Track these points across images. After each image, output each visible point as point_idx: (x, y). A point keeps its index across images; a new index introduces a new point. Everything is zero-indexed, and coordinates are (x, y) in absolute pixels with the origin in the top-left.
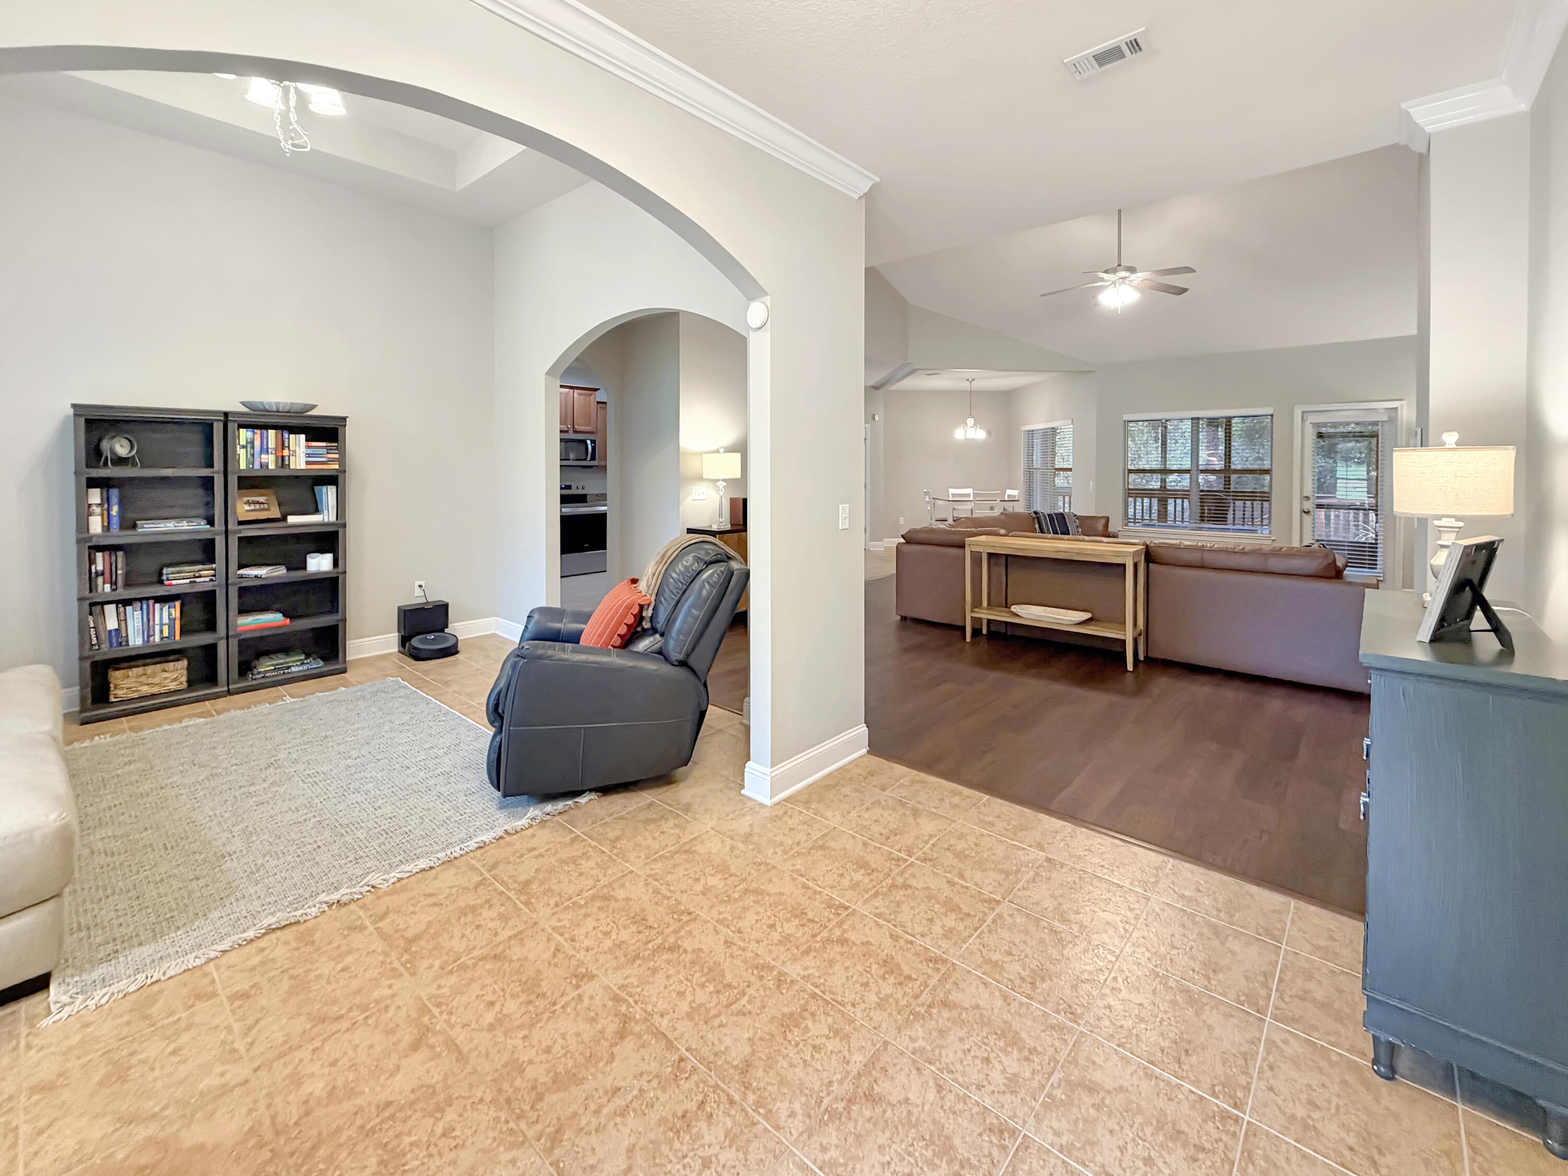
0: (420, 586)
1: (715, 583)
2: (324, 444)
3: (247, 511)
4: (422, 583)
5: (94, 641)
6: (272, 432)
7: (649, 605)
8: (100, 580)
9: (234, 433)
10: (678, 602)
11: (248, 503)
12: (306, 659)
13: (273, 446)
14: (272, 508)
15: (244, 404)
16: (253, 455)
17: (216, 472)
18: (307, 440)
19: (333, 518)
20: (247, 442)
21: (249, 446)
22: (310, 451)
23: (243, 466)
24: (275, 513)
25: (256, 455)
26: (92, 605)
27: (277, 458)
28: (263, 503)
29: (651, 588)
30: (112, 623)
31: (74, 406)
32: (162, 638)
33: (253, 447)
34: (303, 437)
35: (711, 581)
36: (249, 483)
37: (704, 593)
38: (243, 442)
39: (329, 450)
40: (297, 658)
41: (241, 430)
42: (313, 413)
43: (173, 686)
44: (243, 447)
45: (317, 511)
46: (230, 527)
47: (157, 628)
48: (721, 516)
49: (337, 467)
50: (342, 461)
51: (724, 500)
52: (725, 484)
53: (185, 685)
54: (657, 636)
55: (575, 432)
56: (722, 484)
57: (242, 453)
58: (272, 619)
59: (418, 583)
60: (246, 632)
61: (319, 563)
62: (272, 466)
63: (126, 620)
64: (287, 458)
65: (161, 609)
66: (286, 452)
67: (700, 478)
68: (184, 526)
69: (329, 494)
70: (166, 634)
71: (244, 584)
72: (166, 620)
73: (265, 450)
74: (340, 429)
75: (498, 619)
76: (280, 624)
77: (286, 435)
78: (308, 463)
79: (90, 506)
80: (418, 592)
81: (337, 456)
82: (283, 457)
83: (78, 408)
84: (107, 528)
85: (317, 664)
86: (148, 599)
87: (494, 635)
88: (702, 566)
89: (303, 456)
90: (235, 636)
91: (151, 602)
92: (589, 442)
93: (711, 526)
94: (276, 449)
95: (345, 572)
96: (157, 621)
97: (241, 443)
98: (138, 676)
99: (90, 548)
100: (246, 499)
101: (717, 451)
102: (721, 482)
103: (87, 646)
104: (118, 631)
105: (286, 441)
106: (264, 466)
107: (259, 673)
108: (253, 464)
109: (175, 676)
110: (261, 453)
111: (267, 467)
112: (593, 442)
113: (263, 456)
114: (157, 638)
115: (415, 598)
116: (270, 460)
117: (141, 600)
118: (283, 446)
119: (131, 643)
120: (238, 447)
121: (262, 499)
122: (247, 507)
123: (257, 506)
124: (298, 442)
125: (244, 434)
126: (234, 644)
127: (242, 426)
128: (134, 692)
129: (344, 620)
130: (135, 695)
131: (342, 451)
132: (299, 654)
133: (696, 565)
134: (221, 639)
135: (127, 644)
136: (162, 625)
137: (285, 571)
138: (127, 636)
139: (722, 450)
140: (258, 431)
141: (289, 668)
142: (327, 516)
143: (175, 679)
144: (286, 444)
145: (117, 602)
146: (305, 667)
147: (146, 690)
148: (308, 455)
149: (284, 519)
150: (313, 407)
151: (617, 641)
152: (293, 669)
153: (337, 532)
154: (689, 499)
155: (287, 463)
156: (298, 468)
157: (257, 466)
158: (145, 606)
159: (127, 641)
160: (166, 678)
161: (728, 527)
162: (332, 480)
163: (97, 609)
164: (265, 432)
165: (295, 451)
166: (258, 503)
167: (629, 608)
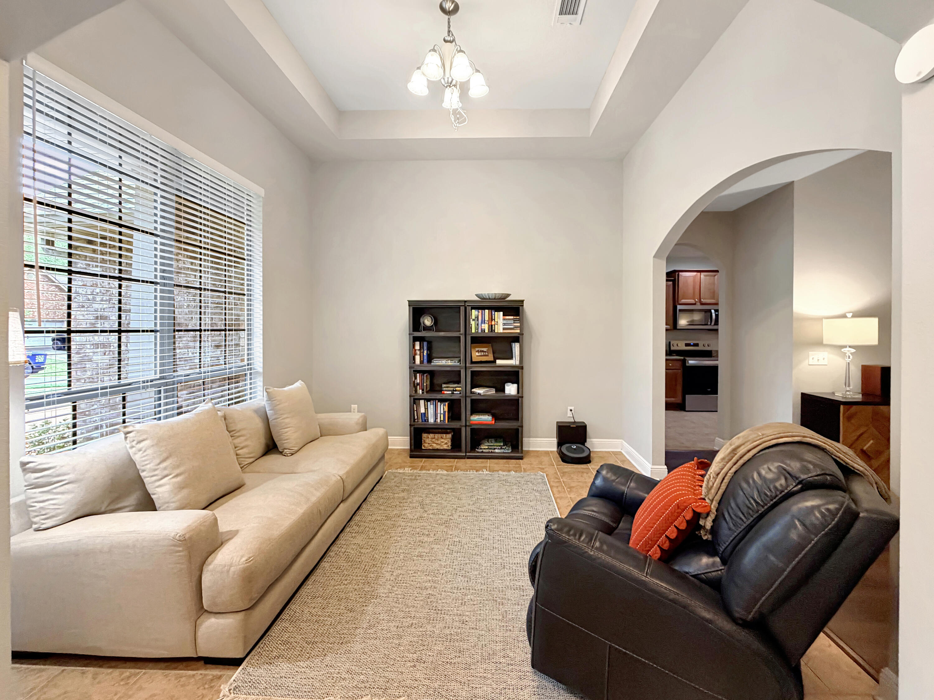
0: (571, 410)
1: (814, 525)
2: (512, 317)
3: (477, 356)
4: (572, 408)
5: (416, 418)
6: (487, 311)
7: (708, 514)
8: (418, 387)
9: (469, 312)
10: (750, 528)
11: (478, 351)
12: (504, 446)
13: (487, 319)
14: (489, 355)
15: (477, 295)
16: (478, 324)
17: (461, 334)
18: (504, 315)
19: (518, 363)
20: (475, 318)
21: (476, 319)
22: (505, 322)
23: (473, 331)
24: (490, 358)
25: (479, 325)
26: (415, 399)
27: (489, 326)
28: (485, 352)
29: (713, 491)
30: (422, 410)
31: (409, 301)
32: (441, 421)
33: (478, 320)
34: (501, 313)
35: (807, 522)
36: (478, 340)
37: (794, 536)
38: (473, 317)
39: (514, 320)
40: (499, 444)
41: (473, 310)
42: (508, 299)
43: (445, 447)
44: (474, 320)
45: (511, 358)
46: (467, 365)
47: (439, 415)
48: (847, 383)
49: (518, 331)
50: (521, 328)
51: (852, 368)
52: (853, 350)
53: (450, 448)
54: (718, 559)
55: (702, 304)
56: (849, 351)
57: (473, 323)
58: (486, 418)
59: (570, 408)
60: (476, 424)
61: (511, 389)
62: (487, 331)
63: (427, 409)
64: (493, 326)
65: (440, 406)
66: (493, 323)
67: (819, 343)
68: (449, 363)
69: (516, 347)
70: (442, 419)
71: (473, 398)
72: (442, 412)
73: (483, 322)
74: (521, 308)
75: (623, 441)
76: (490, 423)
77: (493, 313)
78: (504, 329)
79: (416, 350)
80: (569, 414)
81: (519, 324)
82: (492, 325)
83: (411, 303)
84: (422, 362)
85: (508, 450)
86: (435, 399)
87: (620, 453)
88: (793, 486)
89: (501, 324)
90: (469, 426)
91: (437, 401)
92: (713, 311)
93: (833, 393)
94: (488, 321)
95: (522, 397)
96: (439, 412)
97: (473, 318)
98: (432, 438)
99: (414, 371)
100: (477, 349)
101: (844, 316)
102: (848, 349)
103: (413, 420)
104: (425, 414)
105: (493, 316)
106: (483, 331)
107: (481, 449)
108: (478, 329)
109: (446, 441)
110: (482, 323)
111: (485, 331)
112: (717, 311)
113: (483, 325)
114: (439, 421)
115: (568, 418)
116: (486, 327)
117: (433, 399)
118: (492, 319)
119: (429, 421)
120: (471, 320)
121: (485, 349)
122: (477, 354)
123: (482, 354)
124: (499, 316)
125: (474, 313)
126: (468, 429)
127: (473, 308)
128: (431, 446)
129: (522, 427)
130: (431, 448)
131: (521, 321)
132: (500, 442)
133: (783, 481)
134: (463, 426)
135: (428, 421)
136: (441, 414)
137: (494, 392)
138: (428, 417)
139: (849, 315)
140: (480, 311)
141: (495, 449)
142: (514, 362)
143: (446, 444)
144: (493, 318)
145: (425, 399)
146: (502, 451)
147: (436, 446)
148: (504, 324)
149: (494, 362)
150: (509, 295)
151: (655, 553)
152: (496, 451)
153: (518, 371)
154: (806, 363)
155: (493, 329)
156: (499, 332)
157: (480, 331)
158: (434, 403)
159: (428, 420)
160: (442, 442)
161: (858, 397)
162: (516, 339)
163: (417, 401)
164: (483, 311)
165: (497, 322)
166: (483, 351)
167: (681, 509)
